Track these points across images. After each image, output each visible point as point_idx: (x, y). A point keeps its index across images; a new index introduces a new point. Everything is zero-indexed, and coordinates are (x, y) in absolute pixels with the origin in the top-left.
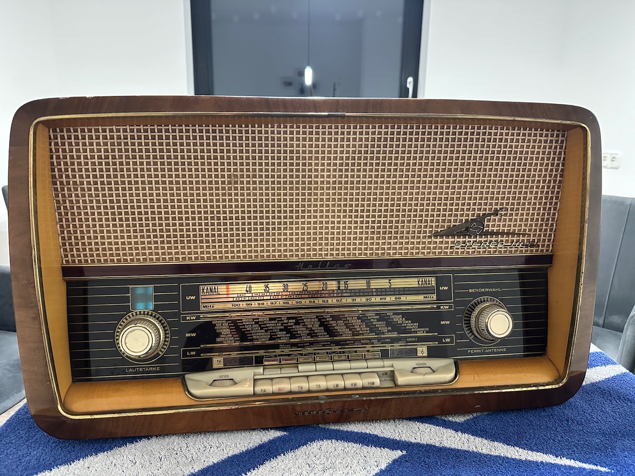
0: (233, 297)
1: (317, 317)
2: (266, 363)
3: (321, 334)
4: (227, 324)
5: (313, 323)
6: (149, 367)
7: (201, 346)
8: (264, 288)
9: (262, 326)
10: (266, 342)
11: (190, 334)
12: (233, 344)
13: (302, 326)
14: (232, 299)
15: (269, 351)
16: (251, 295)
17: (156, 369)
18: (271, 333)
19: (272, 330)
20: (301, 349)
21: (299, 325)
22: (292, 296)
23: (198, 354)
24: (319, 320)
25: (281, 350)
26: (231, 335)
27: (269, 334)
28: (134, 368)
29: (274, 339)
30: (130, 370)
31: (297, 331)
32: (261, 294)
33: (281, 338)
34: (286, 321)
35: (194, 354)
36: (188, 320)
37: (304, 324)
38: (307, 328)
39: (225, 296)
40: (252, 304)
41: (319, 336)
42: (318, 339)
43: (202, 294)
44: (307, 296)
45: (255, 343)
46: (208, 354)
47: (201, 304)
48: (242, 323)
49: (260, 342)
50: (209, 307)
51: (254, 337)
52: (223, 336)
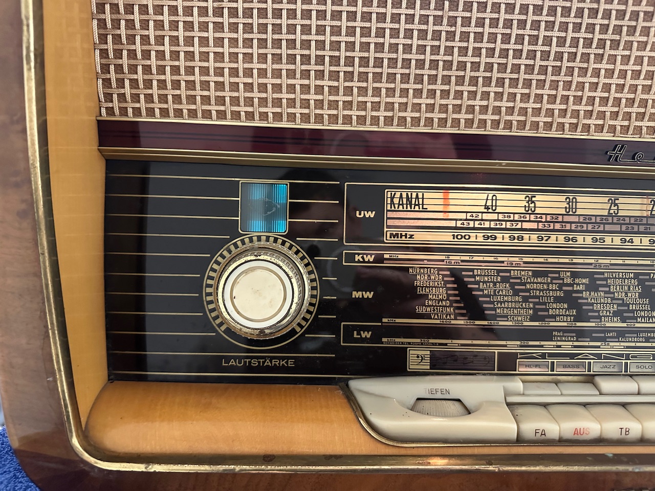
0: (456, 220)
1: (636, 276)
2: (522, 370)
3: (643, 314)
4: (441, 277)
5: (626, 288)
6: (271, 358)
7: (385, 320)
8: (525, 203)
9: (516, 287)
10: (525, 324)
11: (360, 293)
12: (453, 322)
13: (602, 294)
14: (453, 224)
15: (531, 343)
16: (495, 216)
17: (287, 363)
18: (535, 304)
19: (538, 297)
20: (598, 344)
21: (597, 290)
22: (585, 225)
23: (376, 338)
24: (641, 283)
25: (554, 343)
26: (448, 303)
27: (531, 306)
28: (240, 358)
29: (542, 319)
30: (232, 362)
31: (592, 304)
32: (517, 217)
33: (558, 319)
34: (569, 281)
35: (368, 336)
36: (359, 262)
37: (607, 289)
38: (613, 299)
39: (441, 215)
40: (496, 238)
41: (639, 320)
42: (637, 325)
43: (389, 208)
44: (617, 228)
45: (501, 323)
46: (397, 340)
47: (386, 230)
48: (474, 276)
49: (510, 323)
50: (404, 238)
51: (498, 311)
52: (430, 303)
